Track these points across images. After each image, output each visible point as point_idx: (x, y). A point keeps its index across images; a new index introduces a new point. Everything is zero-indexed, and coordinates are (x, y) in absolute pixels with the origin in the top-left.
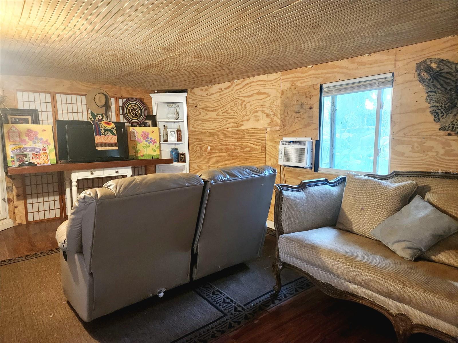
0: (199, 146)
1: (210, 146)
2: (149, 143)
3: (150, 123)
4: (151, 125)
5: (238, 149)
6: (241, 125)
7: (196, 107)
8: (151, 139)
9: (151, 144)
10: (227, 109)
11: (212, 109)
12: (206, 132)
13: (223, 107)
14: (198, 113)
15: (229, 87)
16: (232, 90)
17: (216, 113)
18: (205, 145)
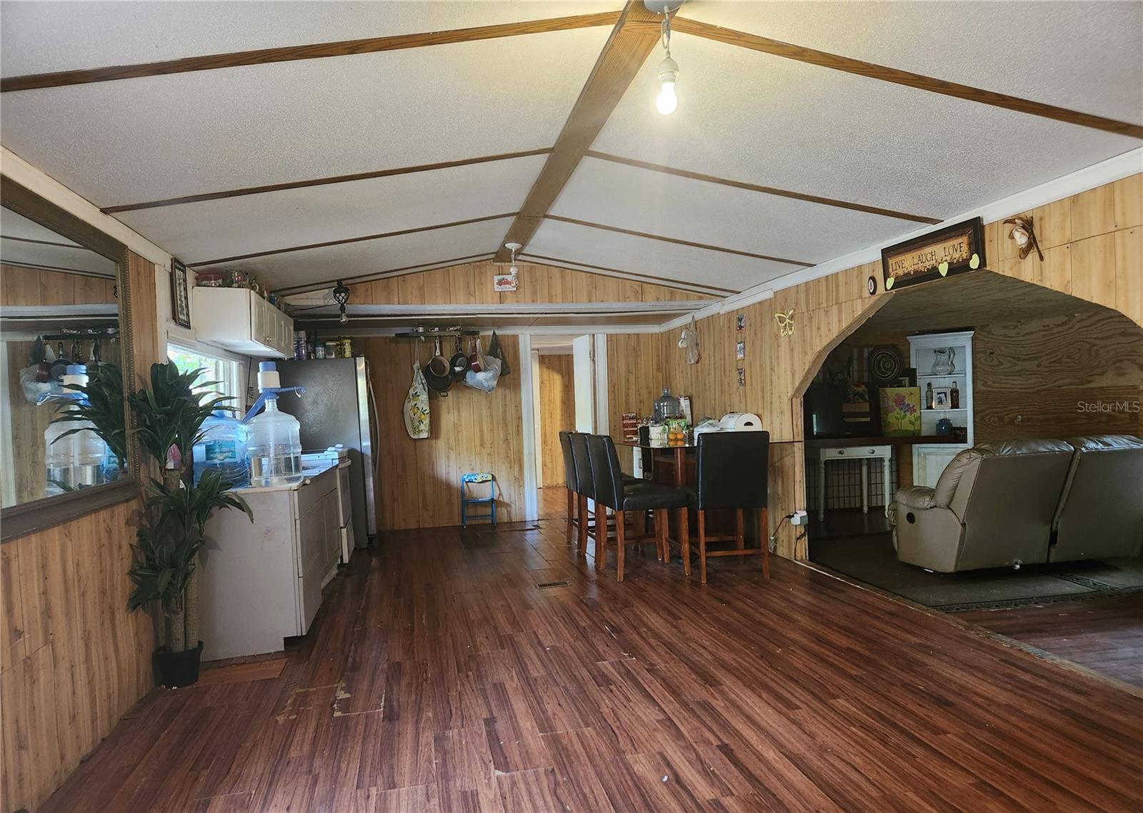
0: (996, 415)
1: (1021, 415)
2: (904, 412)
3: (906, 380)
4: (907, 384)
5: (1081, 418)
6: (1089, 382)
7: (992, 353)
8: (908, 405)
9: (908, 414)
10: (1060, 357)
11: (1027, 357)
12: (1012, 392)
13: (1050, 354)
14: (995, 362)
15: (1064, 323)
16: (1071, 328)
17: (1036, 362)
18: (1008, 414)
